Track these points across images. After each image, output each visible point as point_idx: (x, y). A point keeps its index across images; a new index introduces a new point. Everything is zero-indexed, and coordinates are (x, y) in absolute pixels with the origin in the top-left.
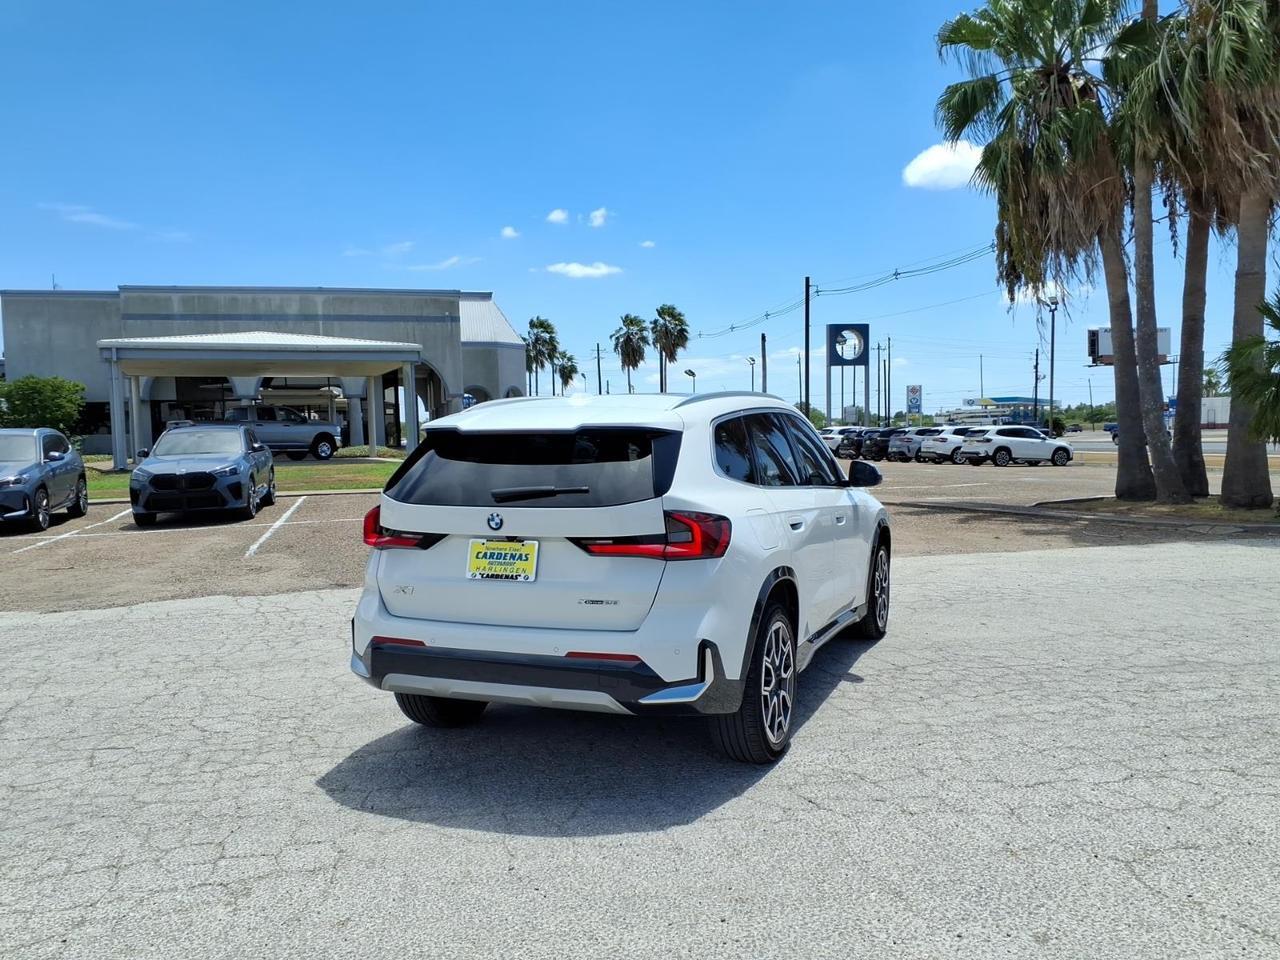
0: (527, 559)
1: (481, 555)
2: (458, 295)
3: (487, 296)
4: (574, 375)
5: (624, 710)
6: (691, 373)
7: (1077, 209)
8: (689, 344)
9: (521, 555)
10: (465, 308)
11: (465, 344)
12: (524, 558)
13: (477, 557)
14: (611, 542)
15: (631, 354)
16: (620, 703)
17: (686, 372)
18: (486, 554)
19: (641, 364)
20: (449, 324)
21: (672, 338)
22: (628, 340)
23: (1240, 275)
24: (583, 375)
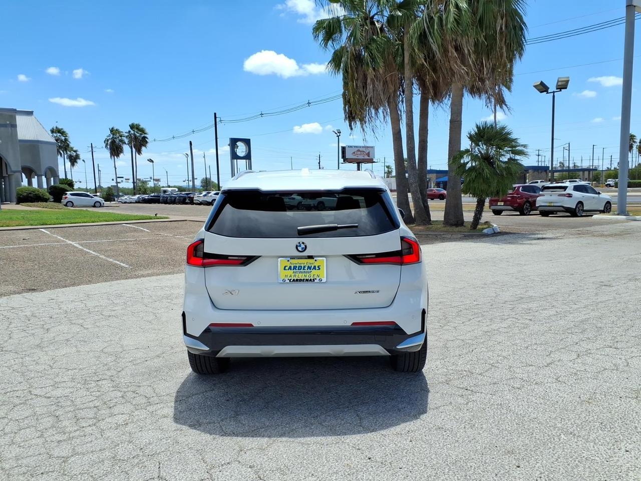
0: (319, 269)
1: (287, 268)
2: (15, 111)
3: (30, 113)
4: (78, 161)
5: (388, 354)
6: (151, 161)
7: (379, 86)
8: (148, 145)
9: (315, 267)
10: (20, 120)
11: (21, 141)
12: (317, 268)
13: (285, 269)
14: (374, 256)
15: (115, 150)
16: (385, 349)
17: (148, 160)
18: (290, 267)
19: (121, 155)
20: (10, 129)
21: (139, 141)
22: (113, 142)
23: (452, 122)
24: (83, 161)
